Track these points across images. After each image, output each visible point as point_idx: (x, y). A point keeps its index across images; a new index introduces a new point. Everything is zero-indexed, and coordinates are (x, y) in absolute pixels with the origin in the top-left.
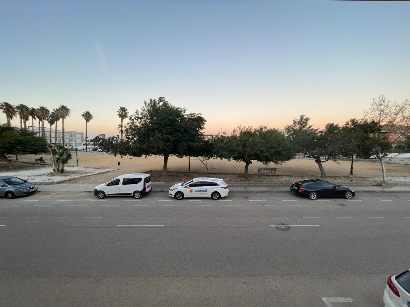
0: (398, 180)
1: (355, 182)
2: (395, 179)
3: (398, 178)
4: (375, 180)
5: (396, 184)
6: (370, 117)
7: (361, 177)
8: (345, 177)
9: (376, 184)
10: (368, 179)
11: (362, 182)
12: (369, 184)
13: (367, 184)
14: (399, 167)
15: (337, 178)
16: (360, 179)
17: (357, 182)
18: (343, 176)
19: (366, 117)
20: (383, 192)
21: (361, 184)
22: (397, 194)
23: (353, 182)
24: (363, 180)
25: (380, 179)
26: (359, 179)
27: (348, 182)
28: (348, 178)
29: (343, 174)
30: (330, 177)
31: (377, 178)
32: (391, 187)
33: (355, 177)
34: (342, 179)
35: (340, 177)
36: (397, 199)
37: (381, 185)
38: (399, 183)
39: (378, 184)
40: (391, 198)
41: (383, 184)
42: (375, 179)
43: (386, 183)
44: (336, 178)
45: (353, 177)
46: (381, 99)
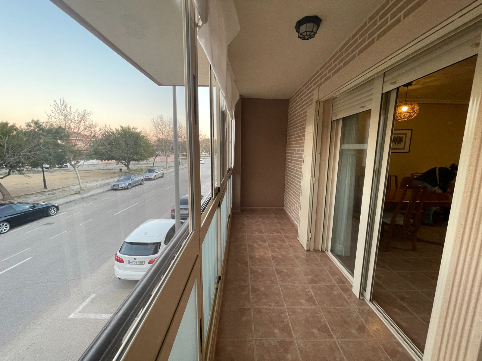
0: (91, 184)
1: (53, 195)
2: (89, 185)
3: (91, 183)
4: (73, 189)
5: (91, 189)
6: (54, 121)
7: (58, 189)
8: (40, 193)
9: (75, 193)
10: (66, 189)
11: (61, 194)
12: (69, 194)
13: (66, 195)
14: (88, 173)
15: (29, 196)
16: (58, 191)
17: (55, 195)
18: (35, 192)
19: (50, 120)
20: (83, 198)
21: (60, 196)
22: (94, 197)
23: (51, 196)
24: (61, 192)
25: (77, 187)
26: (56, 191)
27: (44, 197)
28: (44, 193)
29: (35, 190)
30: (18, 197)
31: (74, 187)
32: (88, 192)
33: (51, 190)
34: (37, 196)
35: (32, 194)
36: (95, 201)
37: (79, 193)
38: (93, 187)
39: (77, 192)
40: (90, 201)
41: (81, 191)
42: (71, 188)
43: (83, 189)
44: (27, 197)
45: (49, 191)
46: (62, 103)
